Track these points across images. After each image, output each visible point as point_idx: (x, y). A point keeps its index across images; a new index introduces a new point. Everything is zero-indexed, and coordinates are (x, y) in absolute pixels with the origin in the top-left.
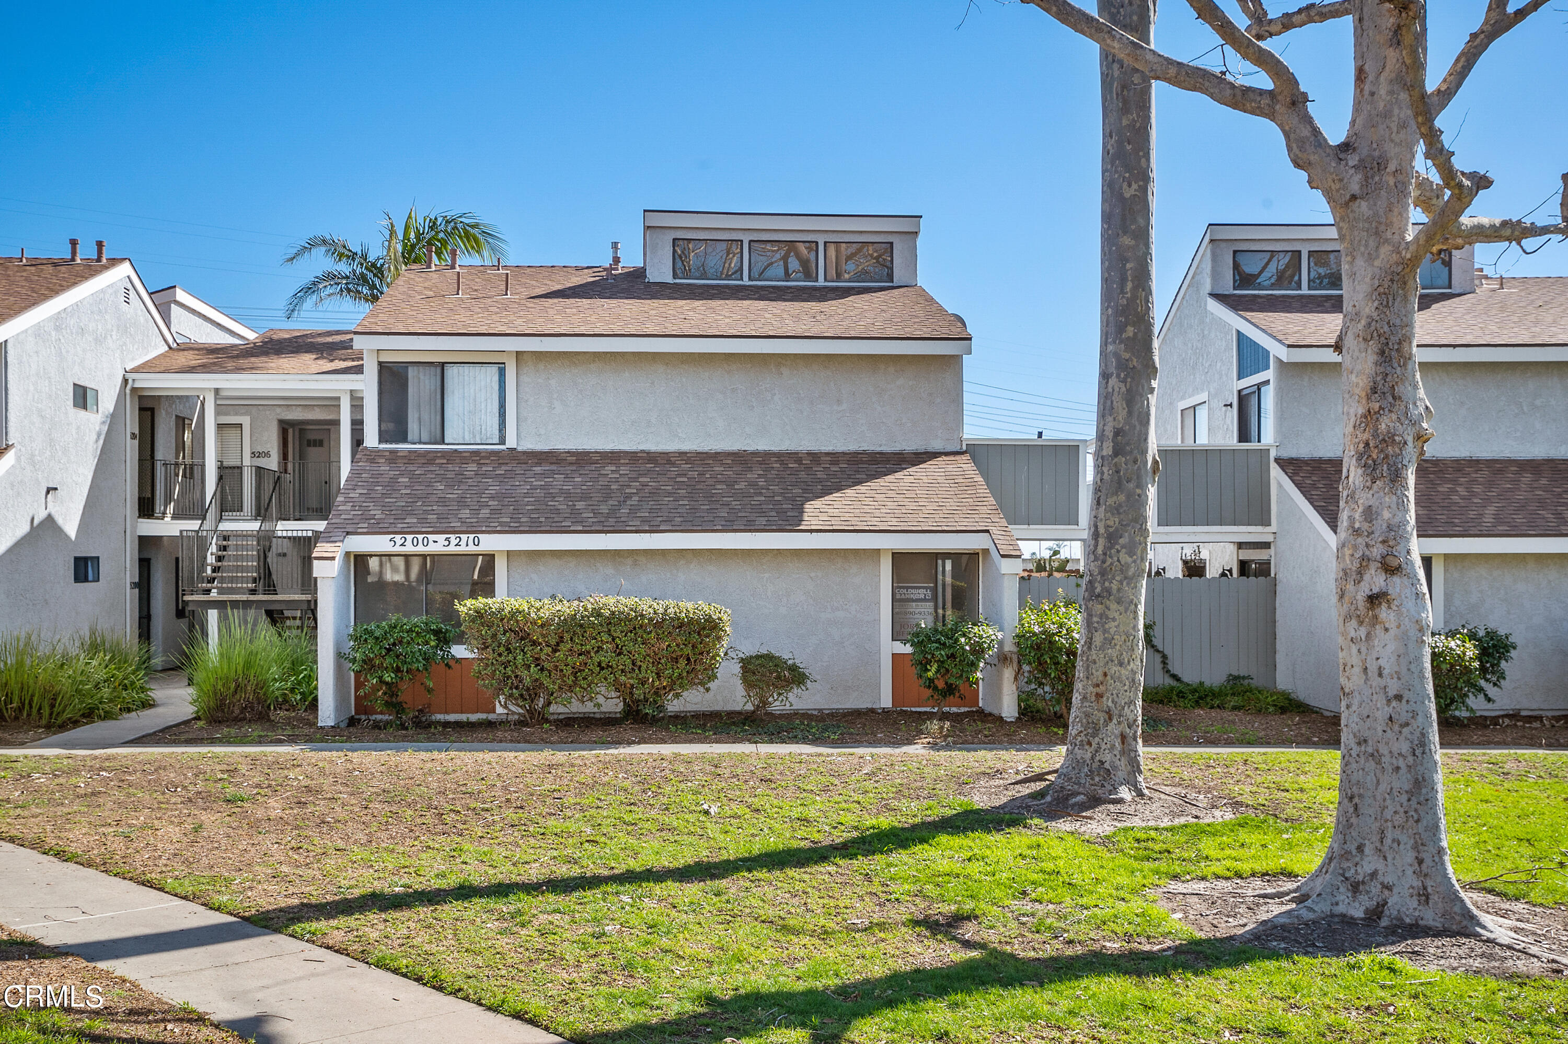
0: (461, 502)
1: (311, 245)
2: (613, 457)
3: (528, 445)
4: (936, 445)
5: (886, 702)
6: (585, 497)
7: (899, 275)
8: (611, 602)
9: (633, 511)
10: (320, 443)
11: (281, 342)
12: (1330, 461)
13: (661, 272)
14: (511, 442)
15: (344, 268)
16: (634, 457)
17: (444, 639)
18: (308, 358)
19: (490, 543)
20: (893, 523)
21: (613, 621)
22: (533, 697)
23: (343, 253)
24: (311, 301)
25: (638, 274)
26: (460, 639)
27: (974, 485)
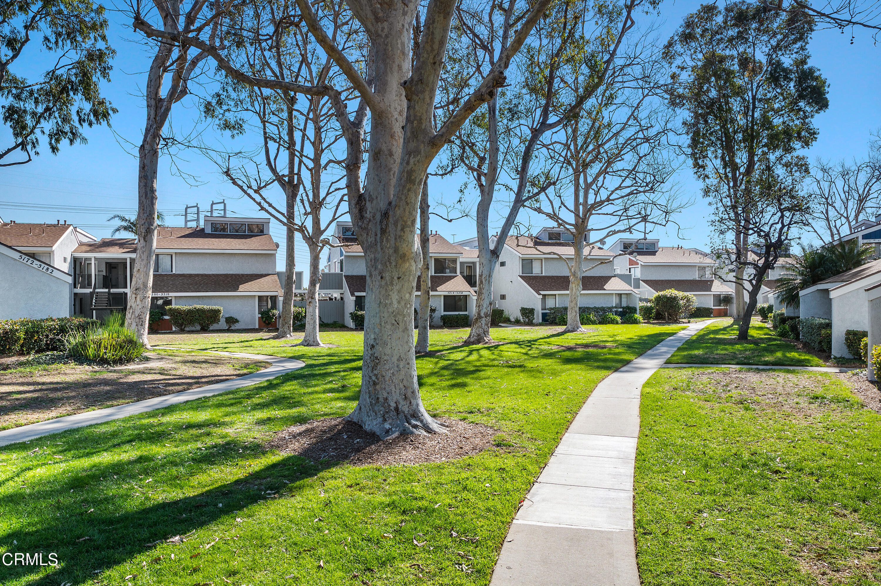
0: (164, 286)
1: (115, 217)
2: (197, 275)
3: (178, 273)
4: (270, 273)
5: (257, 327)
6: (191, 284)
7: (265, 232)
8: (198, 307)
9: (202, 287)
10: (115, 268)
11: (107, 242)
12: (362, 276)
13: (208, 230)
14: (174, 272)
15: (124, 224)
16: (202, 275)
17: (163, 314)
18: (117, 248)
19: (171, 294)
20: (258, 290)
21: (199, 310)
22: (182, 326)
23: (123, 219)
24: (118, 232)
25: (203, 230)
26: (166, 315)
27: (276, 281)
